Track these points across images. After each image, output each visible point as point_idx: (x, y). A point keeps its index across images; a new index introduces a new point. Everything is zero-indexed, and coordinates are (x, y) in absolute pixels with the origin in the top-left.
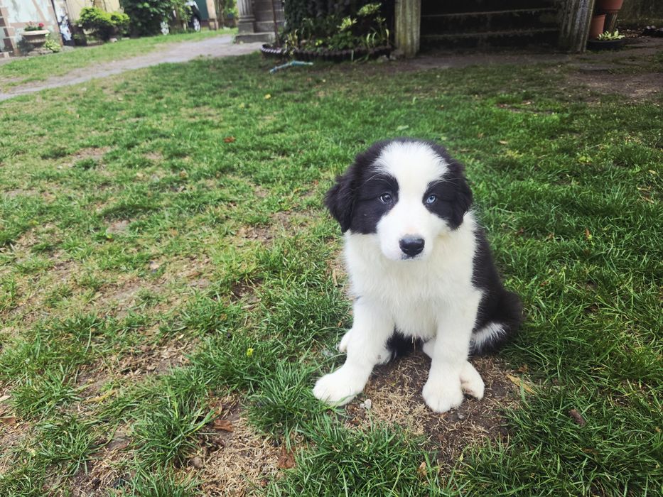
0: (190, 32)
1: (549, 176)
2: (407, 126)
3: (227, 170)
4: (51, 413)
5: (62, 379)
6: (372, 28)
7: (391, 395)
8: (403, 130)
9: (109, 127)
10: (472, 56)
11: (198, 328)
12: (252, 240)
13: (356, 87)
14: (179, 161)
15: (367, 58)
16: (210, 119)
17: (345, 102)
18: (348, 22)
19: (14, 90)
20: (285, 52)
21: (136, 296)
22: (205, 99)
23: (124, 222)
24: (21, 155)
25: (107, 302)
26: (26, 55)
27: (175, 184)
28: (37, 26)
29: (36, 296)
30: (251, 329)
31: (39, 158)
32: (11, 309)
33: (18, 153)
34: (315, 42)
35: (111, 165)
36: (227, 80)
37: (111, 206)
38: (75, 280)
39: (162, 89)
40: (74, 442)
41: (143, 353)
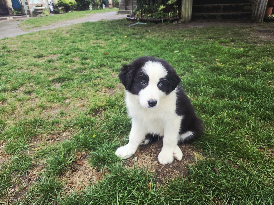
0: (101, 9)
1: (232, 74)
2: (178, 51)
3: (103, 65)
4: (19, 153)
5: (24, 141)
6: (171, 10)
7: (146, 156)
8: (176, 53)
9: (61, 46)
10: (213, 23)
11: (78, 126)
12: (106, 93)
13: (162, 34)
14: (85, 61)
15: (169, 22)
16: (101, 45)
17: (156, 40)
18: (162, 7)
19: (29, 30)
20: (136, 18)
21: (58, 112)
22: (101, 37)
23: (60, 84)
24: (26, 56)
25: (47, 114)
26: (35, 17)
27: (82, 70)
28: (40, 5)
29: (21, 110)
30: (98, 128)
31: (33, 57)
32: (12, 114)
33: (25, 55)
34: (148, 15)
35: (59, 61)
36: (111, 29)
37: (55, 78)
38: (37, 105)
39: (85, 32)
40: (24, 164)
41: (56, 134)
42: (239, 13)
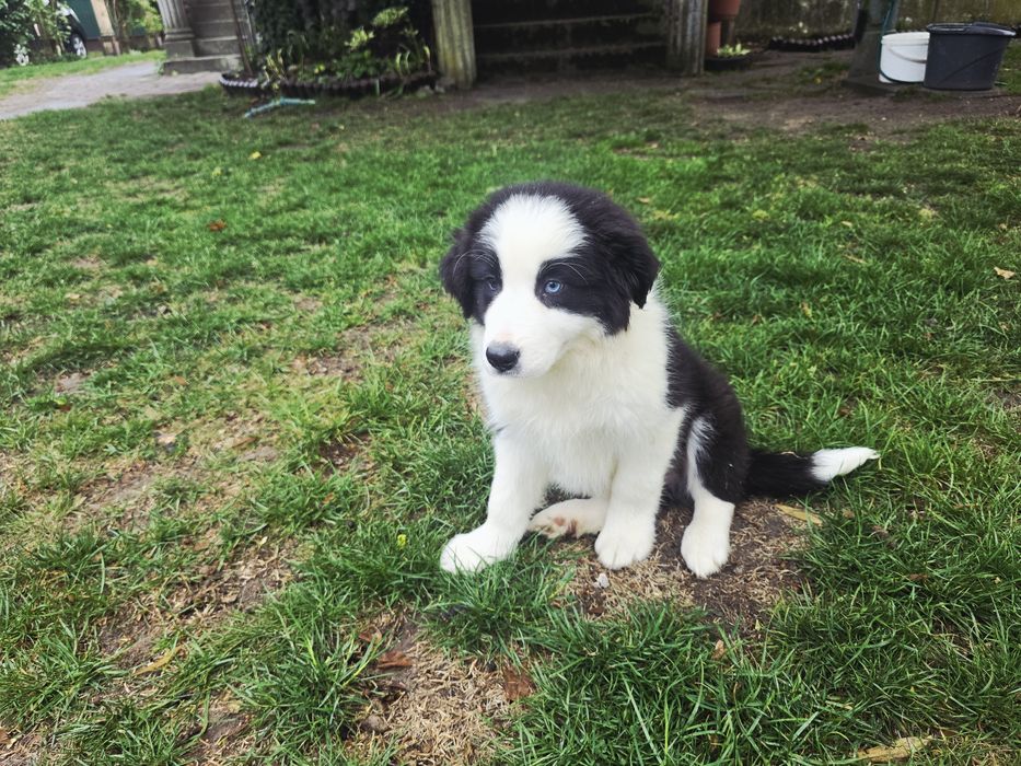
0: (70, 59)
3: (234, 273)
4: (73, 707)
5: (71, 647)
10: (553, 84)
11: (289, 523)
12: (321, 376)
13: (396, 134)
14: (141, 266)
16: (168, 196)
17: (388, 158)
18: (360, 36)
21: (154, 491)
23: (75, 376)
25: (102, 510)
27: (148, 305)
34: (313, 68)
36: (173, 133)
39: (56, 154)
41: (204, 579)
42: (626, 47)
